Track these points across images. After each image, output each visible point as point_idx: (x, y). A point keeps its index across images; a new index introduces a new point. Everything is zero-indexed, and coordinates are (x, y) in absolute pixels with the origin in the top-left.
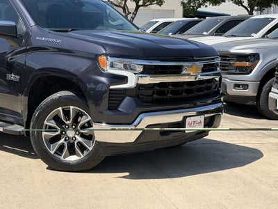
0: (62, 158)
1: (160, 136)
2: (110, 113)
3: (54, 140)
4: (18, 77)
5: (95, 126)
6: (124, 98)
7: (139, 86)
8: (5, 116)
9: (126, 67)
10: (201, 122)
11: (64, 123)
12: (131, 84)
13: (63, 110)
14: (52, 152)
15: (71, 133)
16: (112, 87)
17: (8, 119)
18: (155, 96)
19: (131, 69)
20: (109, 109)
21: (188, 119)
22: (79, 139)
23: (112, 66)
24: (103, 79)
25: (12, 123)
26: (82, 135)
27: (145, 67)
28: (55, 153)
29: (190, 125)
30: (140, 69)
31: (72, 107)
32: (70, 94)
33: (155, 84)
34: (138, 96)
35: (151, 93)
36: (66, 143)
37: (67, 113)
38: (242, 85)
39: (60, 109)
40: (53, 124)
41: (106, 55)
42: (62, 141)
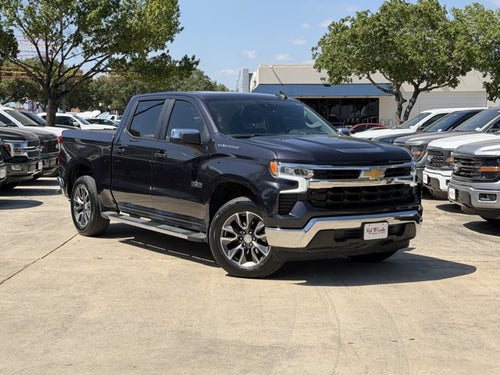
0: (239, 264)
1: (334, 242)
2: (281, 217)
3: (232, 246)
4: (201, 184)
5: (268, 231)
6: (295, 203)
7: (310, 191)
8: (191, 225)
9: (297, 172)
10: (383, 230)
11: (241, 229)
12: (302, 188)
13: (240, 215)
14: (230, 258)
15: (248, 239)
16: (281, 192)
17: (194, 228)
18: (329, 201)
19: (303, 174)
20: (280, 213)
21: (366, 226)
22: (255, 244)
23: (283, 170)
24: (275, 185)
25: (198, 232)
26: (259, 241)
27: (315, 172)
28: (233, 258)
29: (369, 231)
30: (311, 174)
31: (248, 213)
32: (247, 199)
33: (328, 189)
34: (310, 201)
35: (324, 198)
36: (243, 249)
37: (243, 219)
38: (491, 195)
39: (237, 214)
40: (230, 229)
41: (278, 160)
42: (240, 247)
